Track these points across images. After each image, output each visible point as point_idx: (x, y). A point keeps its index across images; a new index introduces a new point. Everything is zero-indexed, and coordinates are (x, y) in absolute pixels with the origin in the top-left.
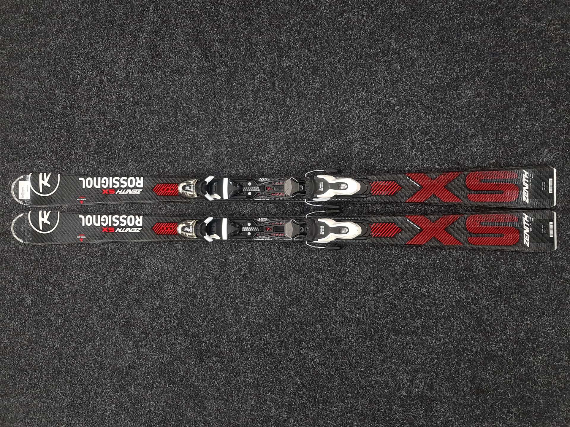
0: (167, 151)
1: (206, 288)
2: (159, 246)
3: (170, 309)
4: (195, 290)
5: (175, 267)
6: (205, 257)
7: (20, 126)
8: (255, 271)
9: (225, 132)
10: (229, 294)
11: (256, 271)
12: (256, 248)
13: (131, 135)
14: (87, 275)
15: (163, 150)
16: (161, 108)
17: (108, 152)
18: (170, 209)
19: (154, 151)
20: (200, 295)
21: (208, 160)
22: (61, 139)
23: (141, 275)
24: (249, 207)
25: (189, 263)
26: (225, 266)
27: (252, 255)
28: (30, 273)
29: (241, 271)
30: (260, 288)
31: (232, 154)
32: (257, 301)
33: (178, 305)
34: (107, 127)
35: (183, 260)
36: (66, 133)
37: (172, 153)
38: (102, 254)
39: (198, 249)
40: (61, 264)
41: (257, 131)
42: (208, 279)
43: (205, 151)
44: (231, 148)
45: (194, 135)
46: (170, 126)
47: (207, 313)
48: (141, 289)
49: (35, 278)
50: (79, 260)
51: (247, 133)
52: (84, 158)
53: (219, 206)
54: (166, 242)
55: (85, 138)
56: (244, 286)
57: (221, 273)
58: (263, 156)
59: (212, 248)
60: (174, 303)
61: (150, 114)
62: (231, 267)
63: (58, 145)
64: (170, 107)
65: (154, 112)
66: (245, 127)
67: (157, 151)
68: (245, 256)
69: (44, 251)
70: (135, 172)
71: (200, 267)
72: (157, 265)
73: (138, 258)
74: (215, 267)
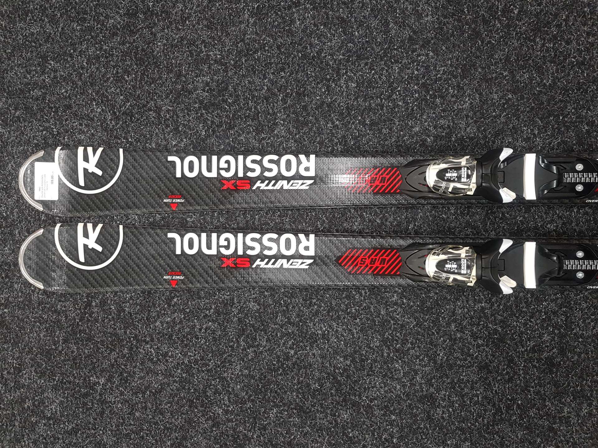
0: (365, 101)
1: (459, 386)
2: (348, 297)
3: (375, 427)
4: (432, 390)
5: (384, 341)
6: (455, 321)
7: (32, 52)
8: (573, 351)
9: (501, 60)
10: (513, 399)
11: (575, 353)
12: (576, 304)
13: (283, 69)
14: (185, 355)
15: (356, 98)
16: (350, 13)
17: (230, 105)
18: (370, 221)
19: (335, 101)
20: (444, 400)
21: (462, 119)
22: (124, 79)
23: (307, 355)
24: (560, 217)
25: (418, 333)
26: (502, 340)
27: (567, 317)
28: (56, 349)
29: (541, 351)
30: (586, 387)
31: (518, 105)
32: (578, 415)
33: (394, 420)
34: (229, 52)
35: (402, 326)
36: (136, 64)
37: (377, 105)
38: (217, 312)
39: (438, 305)
40: (125, 333)
41: (574, 57)
42: (463, 366)
43: (454, 99)
44: (514, 93)
45: (427, 68)
46: (373, 49)
47: (463, 437)
48: (308, 385)
49: (68, 360)
50: (167, 323)
51: (551, 62)
52: (178, 117)
53: (487, 213)
54: (364, 289)
55: (179, 75)
56: (548, 383)
57: (494, 356)
58: (589, 109)
59: (470, 302)
60: (383, 415)
61: (325, 25)
62: (516, 344)
63: (118, 91)
64: (372, 10)
65: (336, 21)
66: (548, 50)
67: (341, 102)
68: (550, 319)
69: (89, 304)
70: (292, 144)
71: (445, 341)
72: (342, 335)
73: (300, 321)
74: (480, 342)
